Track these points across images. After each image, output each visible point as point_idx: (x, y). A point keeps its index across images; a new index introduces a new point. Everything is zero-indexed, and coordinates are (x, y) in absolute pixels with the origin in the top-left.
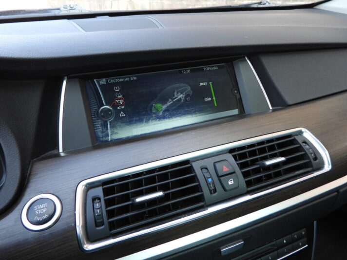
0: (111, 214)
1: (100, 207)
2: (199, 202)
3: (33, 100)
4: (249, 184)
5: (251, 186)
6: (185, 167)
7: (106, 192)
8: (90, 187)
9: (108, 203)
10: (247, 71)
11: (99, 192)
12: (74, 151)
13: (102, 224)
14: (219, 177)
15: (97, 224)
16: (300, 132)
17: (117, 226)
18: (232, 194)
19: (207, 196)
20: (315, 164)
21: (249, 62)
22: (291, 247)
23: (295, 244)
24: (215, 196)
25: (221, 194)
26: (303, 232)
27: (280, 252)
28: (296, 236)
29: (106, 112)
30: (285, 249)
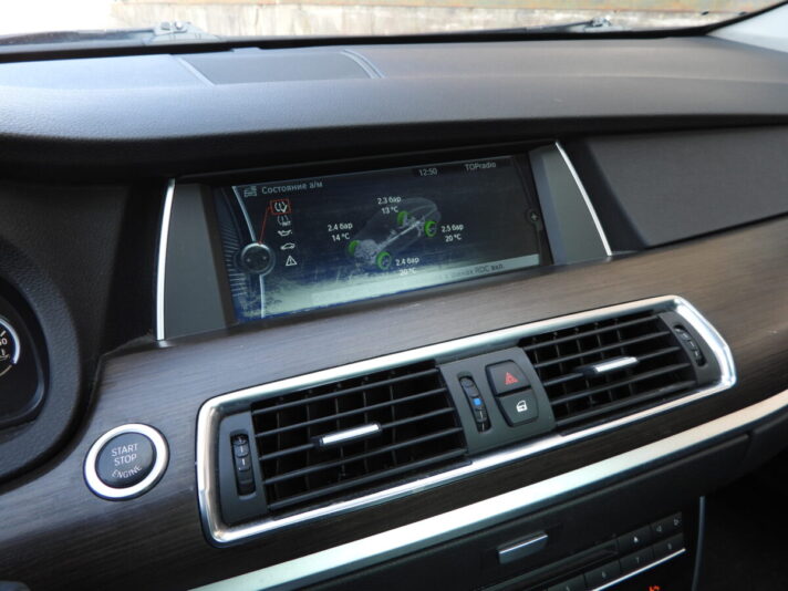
1: (247, 453)
2: (453, 448)
4: (559, 411)
6: (424, 375)
7: (260, 423)
8: (226, 411)
9: (265, 446)
11: (244, 422)
12: (188, 337)
13: (252, 488)
14: (497, 396)
15: (242, 489)
16: (671, 306)
17: (279, 499)
18: (524, 432)
19: (472, 436)
20: (701, 372)
21: (563, 152)
22: (648, 551)
23: (660, 546)
24: (488, 435)
25: (500, 431)
26: (676, 521)
27: (626, 562)
28: (659, 529)
29: (256, 256)
30: (637, 557)
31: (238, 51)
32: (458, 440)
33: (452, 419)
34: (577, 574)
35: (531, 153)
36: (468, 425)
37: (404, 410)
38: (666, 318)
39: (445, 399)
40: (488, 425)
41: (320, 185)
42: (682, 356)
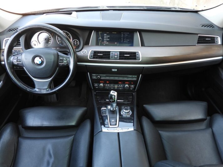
0: (94, 56)
1: (92, 54)
2: (109, 58)
3: (87, 34)
4: (120, 58)
5: (120, 59)
6: (109, 52)
7: (94, 52)
8: (92, 51)
9: (94, 54)
10: (137, 36)
11: (93, 52)
12: (92, 45)
14: (114, 55)
15: (91, 56)
17: (94, 58)
18: (116, 59)
19: (111, 58)
20: (137, 59)
21: (138, 33)
22: (131, 78)
23: (133, 78)
24: (112, 58)
25: (113, 58)
26: (136, 76)
27: (128, 78)
28: (133, 76)
29: (100, 39)
30: (130, 78)
31: (110, 11)
34: (118, 77)
36: (110, 57)
38: (137, 53)
39: (110, 54)
41: (108, 33)
42: (136, 57)
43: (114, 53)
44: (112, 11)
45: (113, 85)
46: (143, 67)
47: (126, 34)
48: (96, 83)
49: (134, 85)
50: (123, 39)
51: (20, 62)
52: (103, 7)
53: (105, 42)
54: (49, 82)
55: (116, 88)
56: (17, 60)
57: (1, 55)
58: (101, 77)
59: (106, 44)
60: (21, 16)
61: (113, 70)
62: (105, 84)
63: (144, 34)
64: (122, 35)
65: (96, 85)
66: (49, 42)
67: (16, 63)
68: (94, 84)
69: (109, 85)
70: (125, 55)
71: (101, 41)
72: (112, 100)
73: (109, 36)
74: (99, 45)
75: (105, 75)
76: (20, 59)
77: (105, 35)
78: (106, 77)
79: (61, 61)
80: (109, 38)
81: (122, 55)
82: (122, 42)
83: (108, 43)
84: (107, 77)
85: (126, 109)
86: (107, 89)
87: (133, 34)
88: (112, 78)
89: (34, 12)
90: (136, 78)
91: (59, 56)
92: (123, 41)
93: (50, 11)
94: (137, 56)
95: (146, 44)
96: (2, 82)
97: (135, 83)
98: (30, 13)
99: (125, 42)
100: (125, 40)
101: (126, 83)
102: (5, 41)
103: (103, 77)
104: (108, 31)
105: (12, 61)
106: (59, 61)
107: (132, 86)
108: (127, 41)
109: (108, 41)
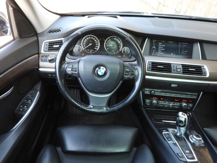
1: (150, 66)
2: (170, 72)
3: (140, 42)
4: (183, 72)
5: (184, 73)
6: (170, 64)
8: (149, 62)
9: (152, 65)
10: (197, 48)
11: (151, 63)
13: (150, 68)
14: (176, 68)
16: (203, 66)
17: (153, 70)
18: (178, 73)
19: (172, 71)
20: (203, 74)
21: (199, 44)
22: (191, 96)
23: (193, 96)
24: (174, 72)
25: (176, 72)
26: (196, 94)
27: (187, 96)
28: (194, 94)
29: (154, 48)
30: (189, 96)
31: (155, 18)
32: (171, 71)
33: (171, 69)
34: (175, 94)
35: (194, 43)
37: (166, 67)
38: (202, 68)
39: (171, 67)
40: (175, 71)
41: (164, 42)
42: (202, 72)
43: (175, 65)
44: (158, 18)
45: (168, 102)
46: (209, 84)
47: (184, 44)
48: (148, 99)
49: (193, 104)
50: (181, 50)
51: (76, 71)
52: (147, 13)
53: (159, 52)
54: (108, 98)
55: (171, 107)
56: (72, 69)
57: (40, 61)
58: (156, 93)
59: (160, 54)
60: (59, 16)
61: (173, 85)
62: (158, 101)
63: (205, 46)
64: (180, 45)
65: (148, 101)
66: (95, 48)
67: (70, 73)
68: (146, 100)
69: (164, 103)
70: (190, 69)
71: (155, 50)
72: (181, 124)
73: (164, 46)
74: (152, 55)
75: (160, 90)
76: (76, 68)
77: (160, 44)
78: (161, 93)
79: (126, 73)
80: (164, 48)
81: (186, 69)
82: (179, 53)
83: (162, 53)
84: (163, 93)
85: (197, 136)
86: (161, 107)
87: (193, 44)
88: (168, 95)
89: (74, 13)
90: (196, 96)
91: (125, 67)
92: (181, 52)
93: (91, 14)
94: (203, 70)
95: (208, 58)
96: (38, 93)
97: (194, 101)
98: (70, 14)
99: (182, 53)
100: (182, 51)
101: (183, 101)
102: (45, 43)
103: (158, 93)
104: (164, 40)
105: (65, 69)
106: (124, 73)
107: (191, 105)
108: (185, 52)
109: (162, 51)
